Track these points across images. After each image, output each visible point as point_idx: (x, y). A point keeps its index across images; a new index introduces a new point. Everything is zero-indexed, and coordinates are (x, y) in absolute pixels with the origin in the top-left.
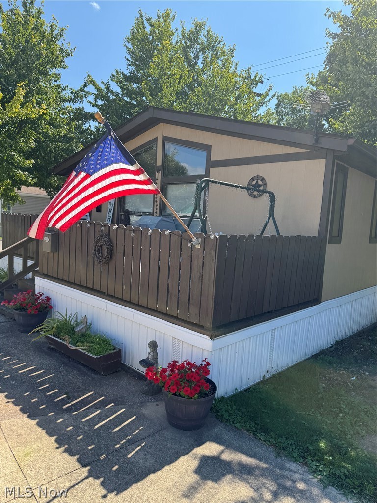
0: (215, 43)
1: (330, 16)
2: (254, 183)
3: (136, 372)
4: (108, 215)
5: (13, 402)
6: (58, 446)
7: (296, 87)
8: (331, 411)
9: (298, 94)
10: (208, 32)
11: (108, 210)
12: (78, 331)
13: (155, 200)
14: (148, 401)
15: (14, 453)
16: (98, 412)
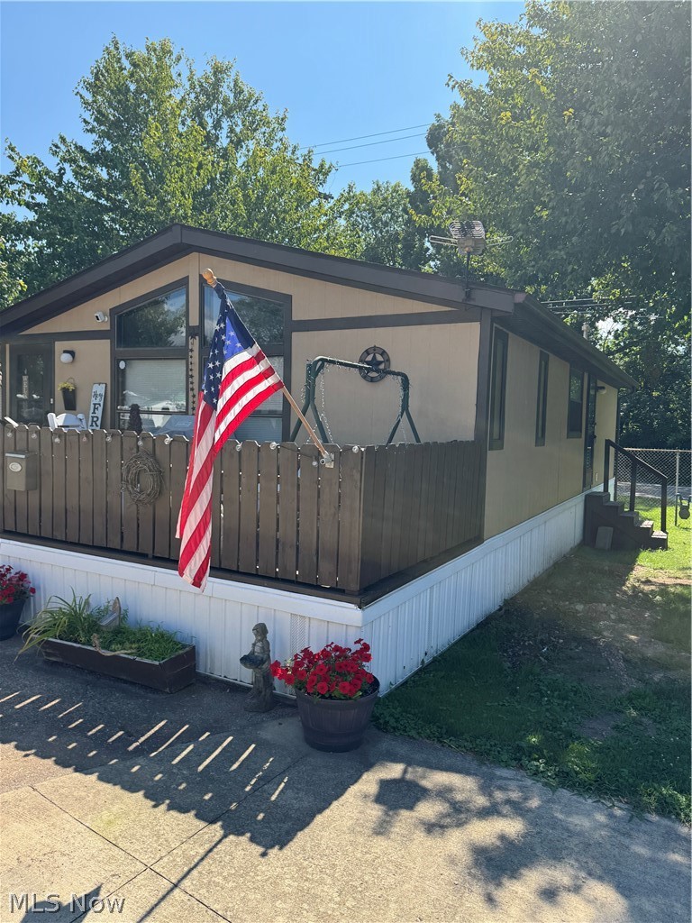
0: (249, 102)
1: (454, 87)
2: (369, 358)
3: (222, 681)
4: (91, 415)
5: (36, 754)
6: (153, 803)
7: (377, 181)
8: (530, 696)
9: (382, 195)
10: (236, 82)
11: (92, 406)
12: (107, 626)
13: (190, 386)
14: (263, 721)
15: (87, 824)
16: (191, 747)
